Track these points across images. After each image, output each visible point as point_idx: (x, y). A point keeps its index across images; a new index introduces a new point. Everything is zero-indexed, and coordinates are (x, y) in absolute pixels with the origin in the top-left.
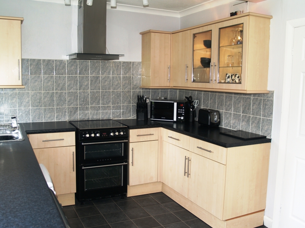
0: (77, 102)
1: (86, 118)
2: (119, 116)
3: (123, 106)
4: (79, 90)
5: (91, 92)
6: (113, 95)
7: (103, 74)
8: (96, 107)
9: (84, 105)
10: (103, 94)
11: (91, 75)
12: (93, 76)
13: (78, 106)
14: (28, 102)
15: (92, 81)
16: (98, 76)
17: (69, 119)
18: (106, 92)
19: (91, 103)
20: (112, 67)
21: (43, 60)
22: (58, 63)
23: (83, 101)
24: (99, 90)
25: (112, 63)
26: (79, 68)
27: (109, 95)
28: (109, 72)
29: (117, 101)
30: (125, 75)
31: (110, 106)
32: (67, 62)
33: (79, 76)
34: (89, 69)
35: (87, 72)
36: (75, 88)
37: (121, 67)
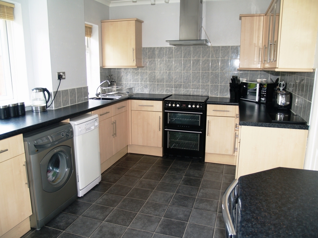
0: (181, 80)
1: (188, 94)
2: (216, 94)
3: (220, 85)
4: (183, 70)
5: (192, 72)
6: (212, 76)
7: (203, 57)
8: (197, 85)
9: (187, 83)
10: (203, 74)
11: (193, 58)
12: (195, 60)
13: (182, 83)
14: (147, 79)
15: (193, 63)
16: (199, 60)
17: (175, 93)
18: (205, 73)
19: (192, 81)
20: (212, 51)
21: (157, 48)
22: (168, 50)
23: (186, 80)
24: (200, 71)
25: (211, 48)
26: (184, 53)
27: (209, 75)
28: (209, 56)
29: (215, 81)
30: (223, 58)
31: (209, 85)
32: (174, 49)
33: (183, 60)
34: (191, 53)
35: (190, 56)
36: (180, 68)
37: (220, 51)
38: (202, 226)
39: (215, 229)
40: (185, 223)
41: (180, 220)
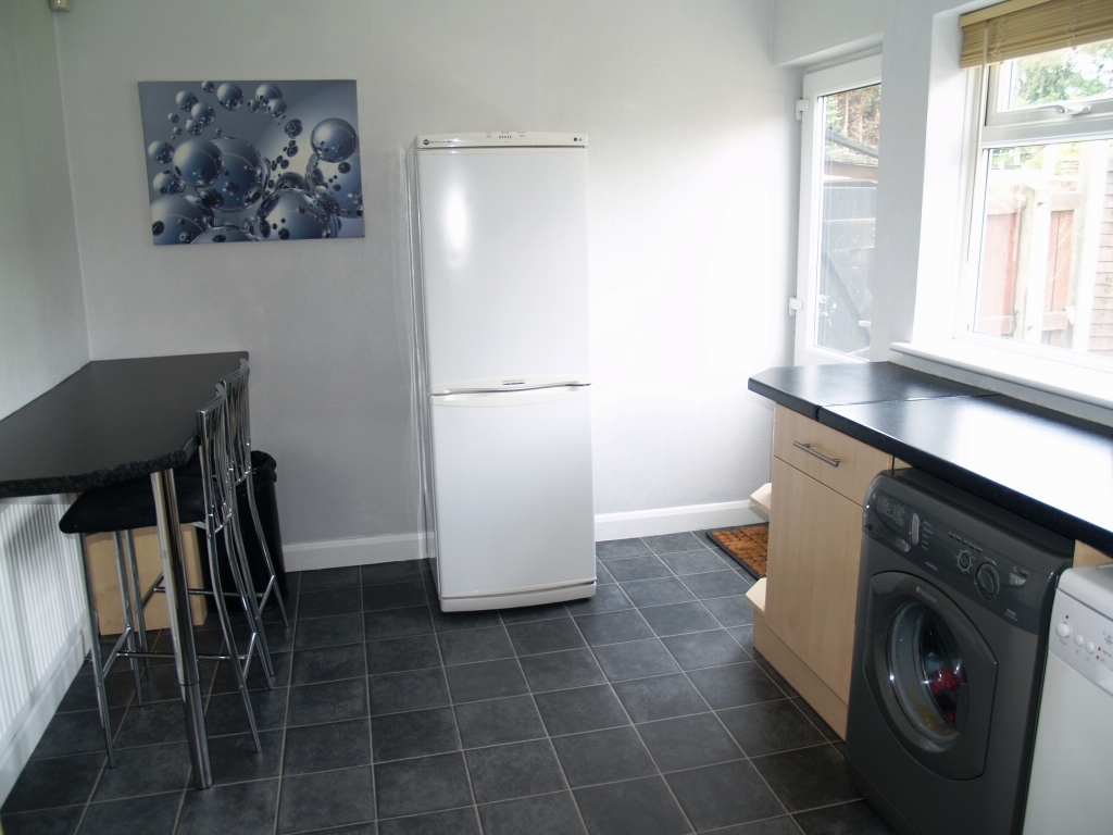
38: (325, 768)
39: (281, 773)
40: (383, 759)
41: (402, 764)
